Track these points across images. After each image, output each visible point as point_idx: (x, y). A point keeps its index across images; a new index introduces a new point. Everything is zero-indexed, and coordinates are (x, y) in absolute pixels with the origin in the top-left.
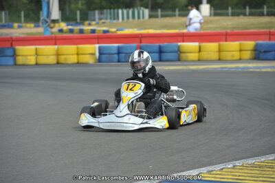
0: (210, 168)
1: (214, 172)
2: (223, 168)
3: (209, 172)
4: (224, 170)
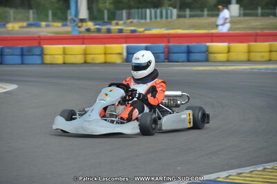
1: (244, 175)
3: (239, 174)
4: (254, 173)
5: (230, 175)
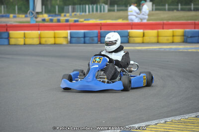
0: (147, 123)
4: (158, 125)
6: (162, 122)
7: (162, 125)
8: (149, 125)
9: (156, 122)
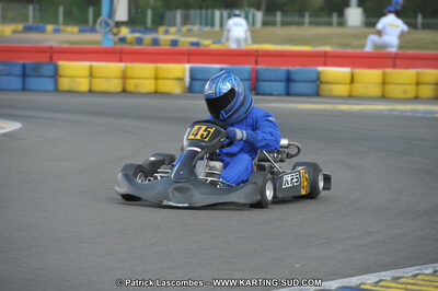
0: (396, 273)
1: (403, 280)
2: (417, 274)
3: (395, 279)
5: (381, 280)
6: (427, 272)
7: (427, 278)
8: (399, 278)
9: (414, 270)
